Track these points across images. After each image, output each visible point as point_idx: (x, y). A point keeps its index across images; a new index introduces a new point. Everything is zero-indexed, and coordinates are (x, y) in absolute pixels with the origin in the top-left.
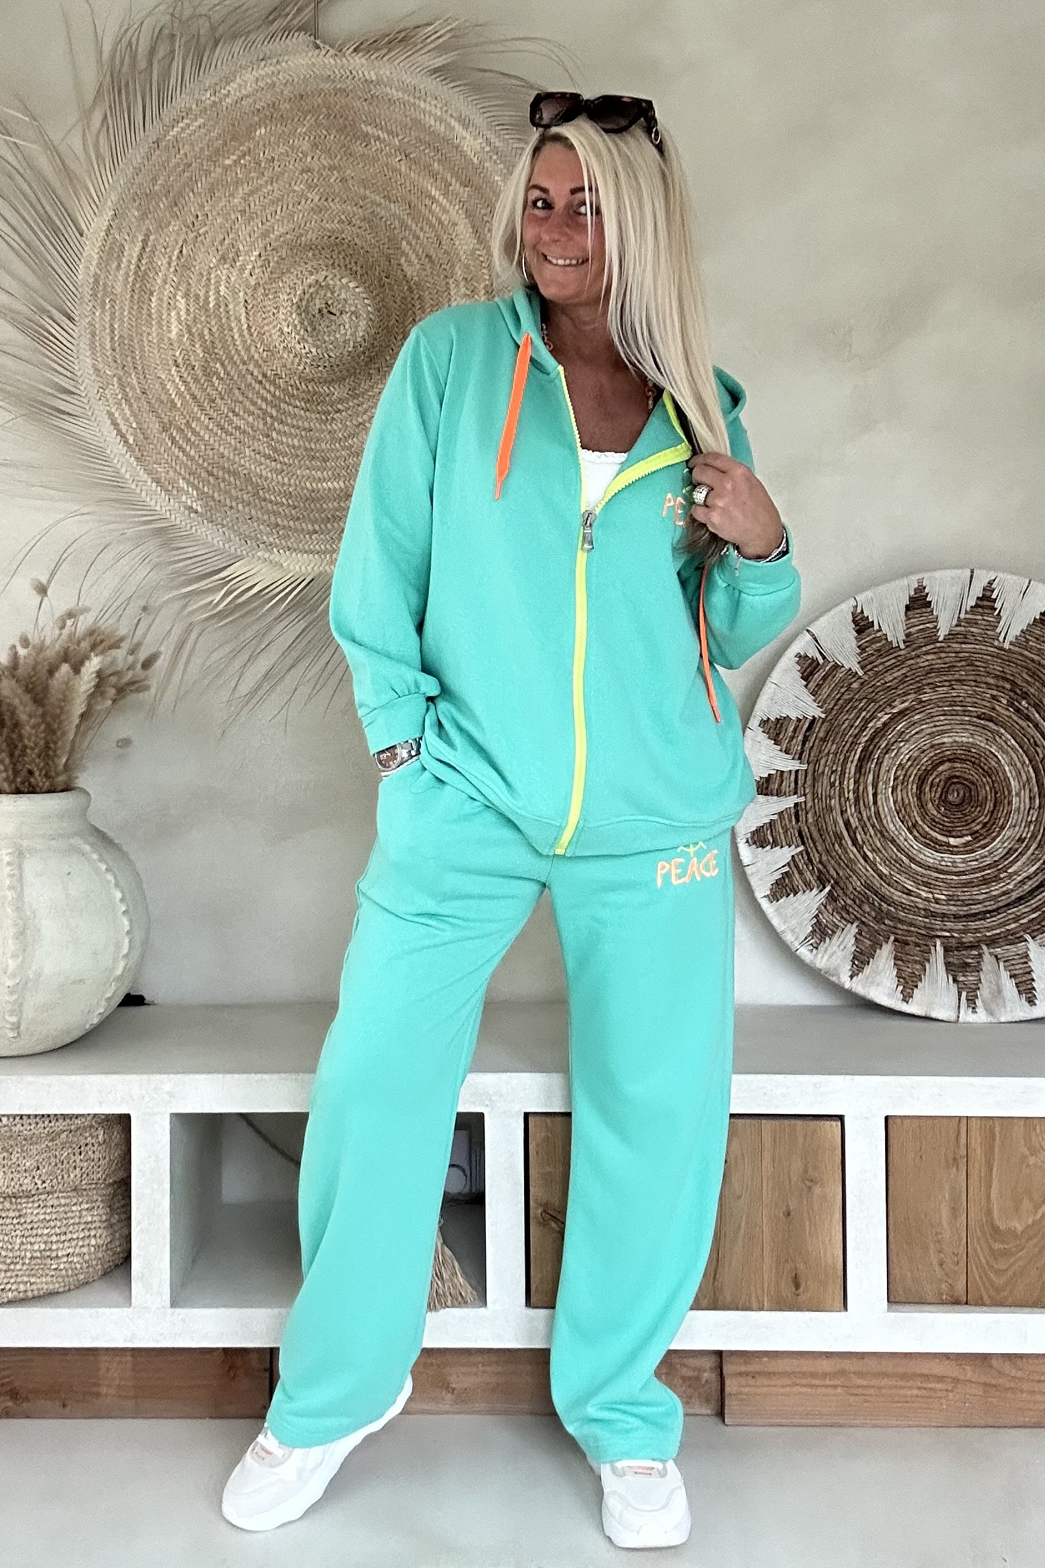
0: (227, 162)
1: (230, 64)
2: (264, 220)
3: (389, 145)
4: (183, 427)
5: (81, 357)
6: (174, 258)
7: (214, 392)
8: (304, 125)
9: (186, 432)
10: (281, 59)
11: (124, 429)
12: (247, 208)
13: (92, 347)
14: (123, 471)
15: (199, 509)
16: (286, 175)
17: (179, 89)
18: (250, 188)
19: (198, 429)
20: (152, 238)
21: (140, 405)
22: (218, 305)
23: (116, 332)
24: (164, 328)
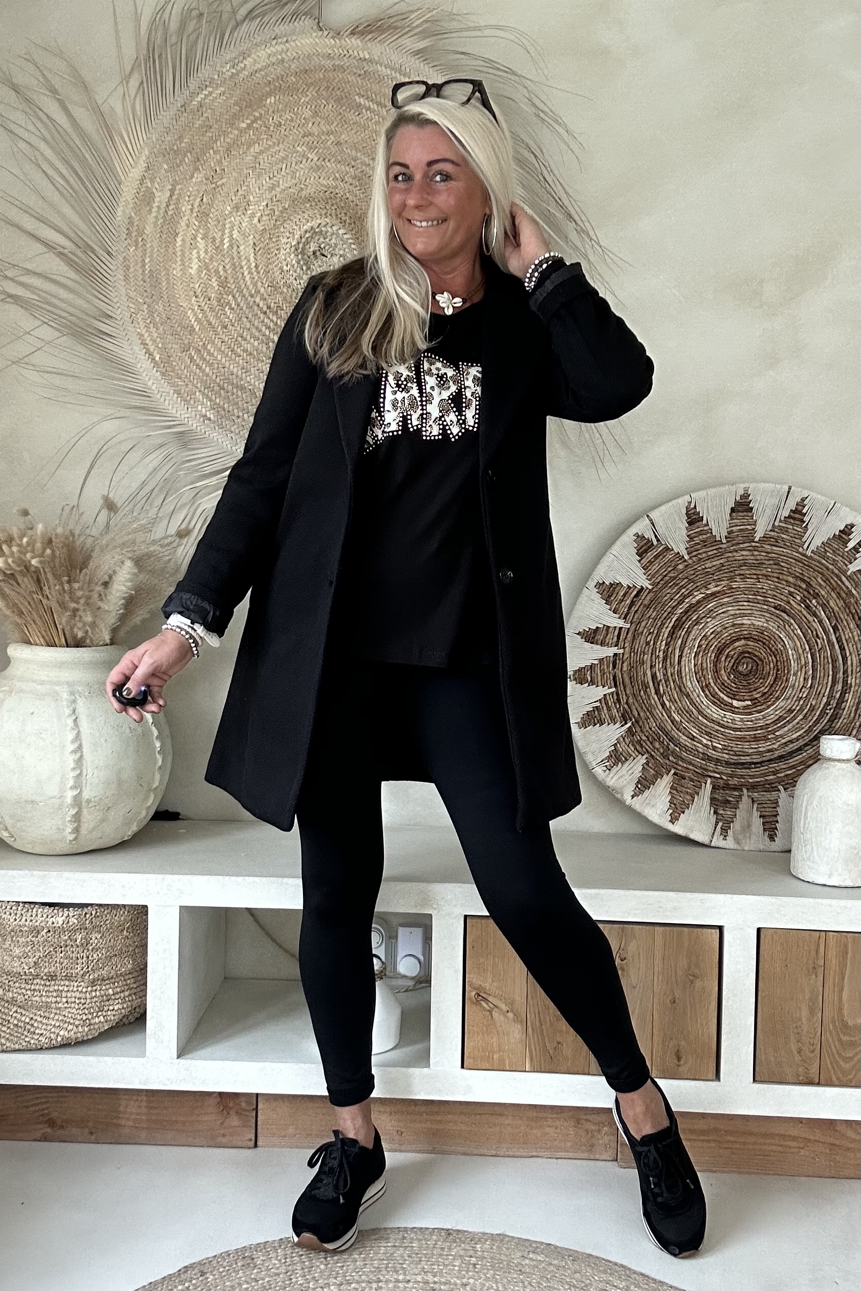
0: (244, 125)
1: (247, 41)
2: (271, 176)
3: (378, 115)
4: (200, 348)
5: (117, 285)
6: (196, 206)
7: (226, 320)
8: (307, 96)
9: (202, 353)
10: (290, 39)
11: (152, 348)
12: (257, 165)
13: (126, 278)
14: (150, 383)
15: (212, 417)
16: (291, 138)
17: (204, 59)
18: (261, 148)
19: (212, 351)
20: (178, 187)
21: (165, 328)
22: (231, 246)
23: (147, 267)
24: (187, 264)
